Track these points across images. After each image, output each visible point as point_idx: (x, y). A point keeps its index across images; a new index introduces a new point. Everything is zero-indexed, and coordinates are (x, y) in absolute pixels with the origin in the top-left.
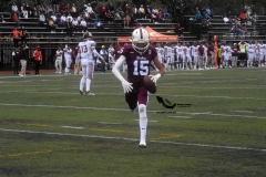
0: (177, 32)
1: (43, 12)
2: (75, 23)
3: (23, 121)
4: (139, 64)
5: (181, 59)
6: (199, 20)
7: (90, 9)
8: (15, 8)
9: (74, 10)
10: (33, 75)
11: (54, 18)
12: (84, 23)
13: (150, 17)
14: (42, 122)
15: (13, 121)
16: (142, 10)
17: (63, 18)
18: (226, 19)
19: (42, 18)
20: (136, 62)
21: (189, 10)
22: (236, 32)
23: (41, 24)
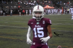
0: (54, 6)
1: (25, 2)
2: (32, 4)
3: (21, 25)
4: (36, 30)
5: (55, 12)
6: (59, 4)
7: (35, 1)
8: (19, 1)
9: (32, 1)
10: (23, 16)
11: (27, 3)
12: (34, 4)
13: (48, 3)
14: (25, 25)
15: (19, 25)
16: (46, 2)
17: (29, 3)
18: (65, 4)
19: (25, 3)
20: (35, 29)
21: (56, 2)
22: (67, 6)
23: (25, 4)
